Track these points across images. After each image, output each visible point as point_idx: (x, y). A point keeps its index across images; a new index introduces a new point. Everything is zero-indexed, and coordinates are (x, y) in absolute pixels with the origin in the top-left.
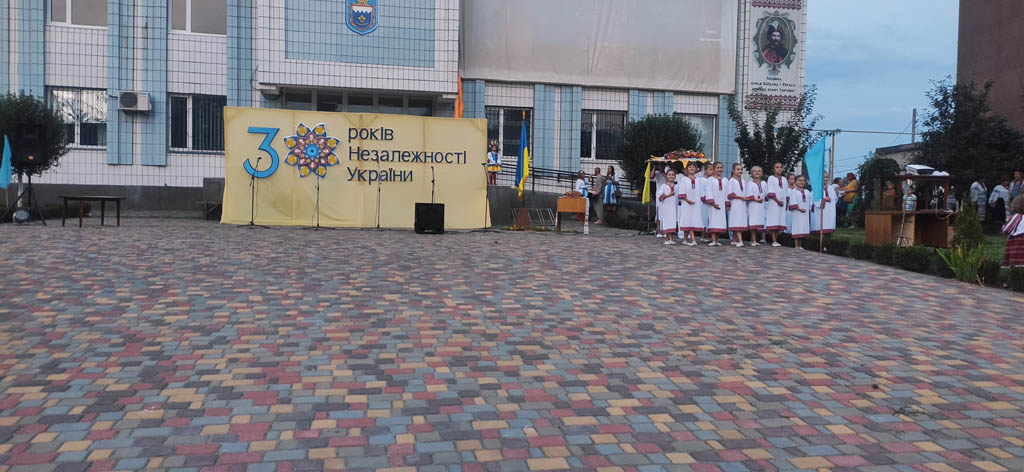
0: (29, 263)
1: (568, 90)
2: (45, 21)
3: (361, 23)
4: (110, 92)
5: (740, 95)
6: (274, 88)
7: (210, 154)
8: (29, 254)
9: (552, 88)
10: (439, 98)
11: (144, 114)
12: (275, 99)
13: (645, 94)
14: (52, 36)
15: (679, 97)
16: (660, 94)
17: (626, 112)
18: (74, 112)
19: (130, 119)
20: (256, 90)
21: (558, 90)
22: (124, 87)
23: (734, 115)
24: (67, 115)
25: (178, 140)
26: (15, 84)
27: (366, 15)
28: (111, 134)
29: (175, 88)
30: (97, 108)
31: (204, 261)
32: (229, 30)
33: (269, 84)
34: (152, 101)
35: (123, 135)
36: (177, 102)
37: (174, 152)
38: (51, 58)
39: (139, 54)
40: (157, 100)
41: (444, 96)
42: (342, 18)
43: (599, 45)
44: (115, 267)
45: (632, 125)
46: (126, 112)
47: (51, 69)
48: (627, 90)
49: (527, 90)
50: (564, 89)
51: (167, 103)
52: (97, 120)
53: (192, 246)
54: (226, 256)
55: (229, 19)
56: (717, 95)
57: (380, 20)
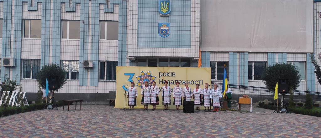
0: (49, 129)
1: (243, 54)
2: (61, 38)
3: (164, 33)
4: (80, 61)
5: (316, 53)
6: (134, 58)
7: (112, 81)
8: (50, 124)
9: (236, 53)
10: (193, 59)
11: (91, 68)
12: (134, 62)
13: (275, 54)
14: (63, 43)
15: (289, 54)
16: (281, 54)
17: (267, 61)
18: (69, 68)
20: (128, 58)
21: (238, 54)
22: (85, 59)
23: (314, 62)
24: (67, 69)
25: (102, 77)
26: (51, 60)
27: (166, 30)
28: (80, 76)
29: (101, 59)
30: (76, 67)
31: (107, 128)
32: (119, 38)
33: (132, 57)
34: (94, 64)
35: (84, 76)
36: (102, 64)
37: (100, 81)
38: (62, 51)
39: (90, 48)
41: (194, 58)
42: (157, 32)
43: (255, 36)
44: (77, 130)
45: (270, 67)
46: (85, 68)
47: (62, 54)
48: (267, 53)
49: (226, 54)
50: (241, 54)
51: (98, 64)
52: (76, 71)
53: (103, 121)
54: (114, 126)
55: (119, 35)
56: (306, 53)
57: (171, 32)
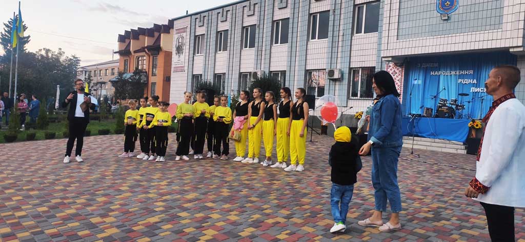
19: (334, 83)
40: (345, 72)
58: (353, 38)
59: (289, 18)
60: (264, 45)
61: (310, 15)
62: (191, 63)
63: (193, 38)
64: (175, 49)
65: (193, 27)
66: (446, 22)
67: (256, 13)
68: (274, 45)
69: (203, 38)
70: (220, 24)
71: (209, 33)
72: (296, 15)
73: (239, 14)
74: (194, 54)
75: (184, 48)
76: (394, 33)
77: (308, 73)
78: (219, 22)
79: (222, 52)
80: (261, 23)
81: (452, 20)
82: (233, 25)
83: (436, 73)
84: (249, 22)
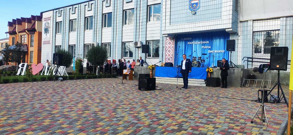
58: (147, 24)
59: (112, 12)
60: (98, 28)
61: (123, 10)
62: (54, 38)
63: (55, 23)
64: (44, 30)
65: (55, 17)
66: (194, 15)
67: (93, 9)
68: (104, 28)
69: (61, 24)
70: (71, 15)
71: (65, 20)
72: (116, 11)
73: (83, 10)
74: (56, 33)
75: (50, 30)
76: (168, 21)
77: (123, 44)
78: (71, 14)
79: (73, 32)
80: (96, 15)
81: (197, 14)
82: (79, 16)
83: (191, 43)
84: (88, 14)
